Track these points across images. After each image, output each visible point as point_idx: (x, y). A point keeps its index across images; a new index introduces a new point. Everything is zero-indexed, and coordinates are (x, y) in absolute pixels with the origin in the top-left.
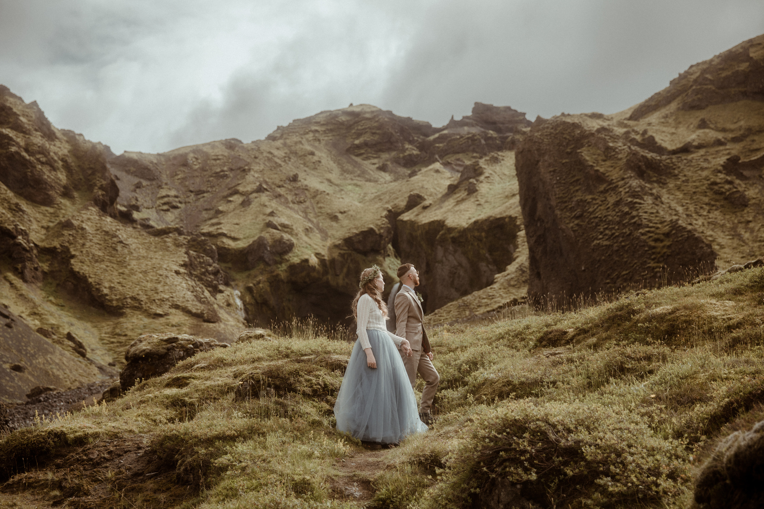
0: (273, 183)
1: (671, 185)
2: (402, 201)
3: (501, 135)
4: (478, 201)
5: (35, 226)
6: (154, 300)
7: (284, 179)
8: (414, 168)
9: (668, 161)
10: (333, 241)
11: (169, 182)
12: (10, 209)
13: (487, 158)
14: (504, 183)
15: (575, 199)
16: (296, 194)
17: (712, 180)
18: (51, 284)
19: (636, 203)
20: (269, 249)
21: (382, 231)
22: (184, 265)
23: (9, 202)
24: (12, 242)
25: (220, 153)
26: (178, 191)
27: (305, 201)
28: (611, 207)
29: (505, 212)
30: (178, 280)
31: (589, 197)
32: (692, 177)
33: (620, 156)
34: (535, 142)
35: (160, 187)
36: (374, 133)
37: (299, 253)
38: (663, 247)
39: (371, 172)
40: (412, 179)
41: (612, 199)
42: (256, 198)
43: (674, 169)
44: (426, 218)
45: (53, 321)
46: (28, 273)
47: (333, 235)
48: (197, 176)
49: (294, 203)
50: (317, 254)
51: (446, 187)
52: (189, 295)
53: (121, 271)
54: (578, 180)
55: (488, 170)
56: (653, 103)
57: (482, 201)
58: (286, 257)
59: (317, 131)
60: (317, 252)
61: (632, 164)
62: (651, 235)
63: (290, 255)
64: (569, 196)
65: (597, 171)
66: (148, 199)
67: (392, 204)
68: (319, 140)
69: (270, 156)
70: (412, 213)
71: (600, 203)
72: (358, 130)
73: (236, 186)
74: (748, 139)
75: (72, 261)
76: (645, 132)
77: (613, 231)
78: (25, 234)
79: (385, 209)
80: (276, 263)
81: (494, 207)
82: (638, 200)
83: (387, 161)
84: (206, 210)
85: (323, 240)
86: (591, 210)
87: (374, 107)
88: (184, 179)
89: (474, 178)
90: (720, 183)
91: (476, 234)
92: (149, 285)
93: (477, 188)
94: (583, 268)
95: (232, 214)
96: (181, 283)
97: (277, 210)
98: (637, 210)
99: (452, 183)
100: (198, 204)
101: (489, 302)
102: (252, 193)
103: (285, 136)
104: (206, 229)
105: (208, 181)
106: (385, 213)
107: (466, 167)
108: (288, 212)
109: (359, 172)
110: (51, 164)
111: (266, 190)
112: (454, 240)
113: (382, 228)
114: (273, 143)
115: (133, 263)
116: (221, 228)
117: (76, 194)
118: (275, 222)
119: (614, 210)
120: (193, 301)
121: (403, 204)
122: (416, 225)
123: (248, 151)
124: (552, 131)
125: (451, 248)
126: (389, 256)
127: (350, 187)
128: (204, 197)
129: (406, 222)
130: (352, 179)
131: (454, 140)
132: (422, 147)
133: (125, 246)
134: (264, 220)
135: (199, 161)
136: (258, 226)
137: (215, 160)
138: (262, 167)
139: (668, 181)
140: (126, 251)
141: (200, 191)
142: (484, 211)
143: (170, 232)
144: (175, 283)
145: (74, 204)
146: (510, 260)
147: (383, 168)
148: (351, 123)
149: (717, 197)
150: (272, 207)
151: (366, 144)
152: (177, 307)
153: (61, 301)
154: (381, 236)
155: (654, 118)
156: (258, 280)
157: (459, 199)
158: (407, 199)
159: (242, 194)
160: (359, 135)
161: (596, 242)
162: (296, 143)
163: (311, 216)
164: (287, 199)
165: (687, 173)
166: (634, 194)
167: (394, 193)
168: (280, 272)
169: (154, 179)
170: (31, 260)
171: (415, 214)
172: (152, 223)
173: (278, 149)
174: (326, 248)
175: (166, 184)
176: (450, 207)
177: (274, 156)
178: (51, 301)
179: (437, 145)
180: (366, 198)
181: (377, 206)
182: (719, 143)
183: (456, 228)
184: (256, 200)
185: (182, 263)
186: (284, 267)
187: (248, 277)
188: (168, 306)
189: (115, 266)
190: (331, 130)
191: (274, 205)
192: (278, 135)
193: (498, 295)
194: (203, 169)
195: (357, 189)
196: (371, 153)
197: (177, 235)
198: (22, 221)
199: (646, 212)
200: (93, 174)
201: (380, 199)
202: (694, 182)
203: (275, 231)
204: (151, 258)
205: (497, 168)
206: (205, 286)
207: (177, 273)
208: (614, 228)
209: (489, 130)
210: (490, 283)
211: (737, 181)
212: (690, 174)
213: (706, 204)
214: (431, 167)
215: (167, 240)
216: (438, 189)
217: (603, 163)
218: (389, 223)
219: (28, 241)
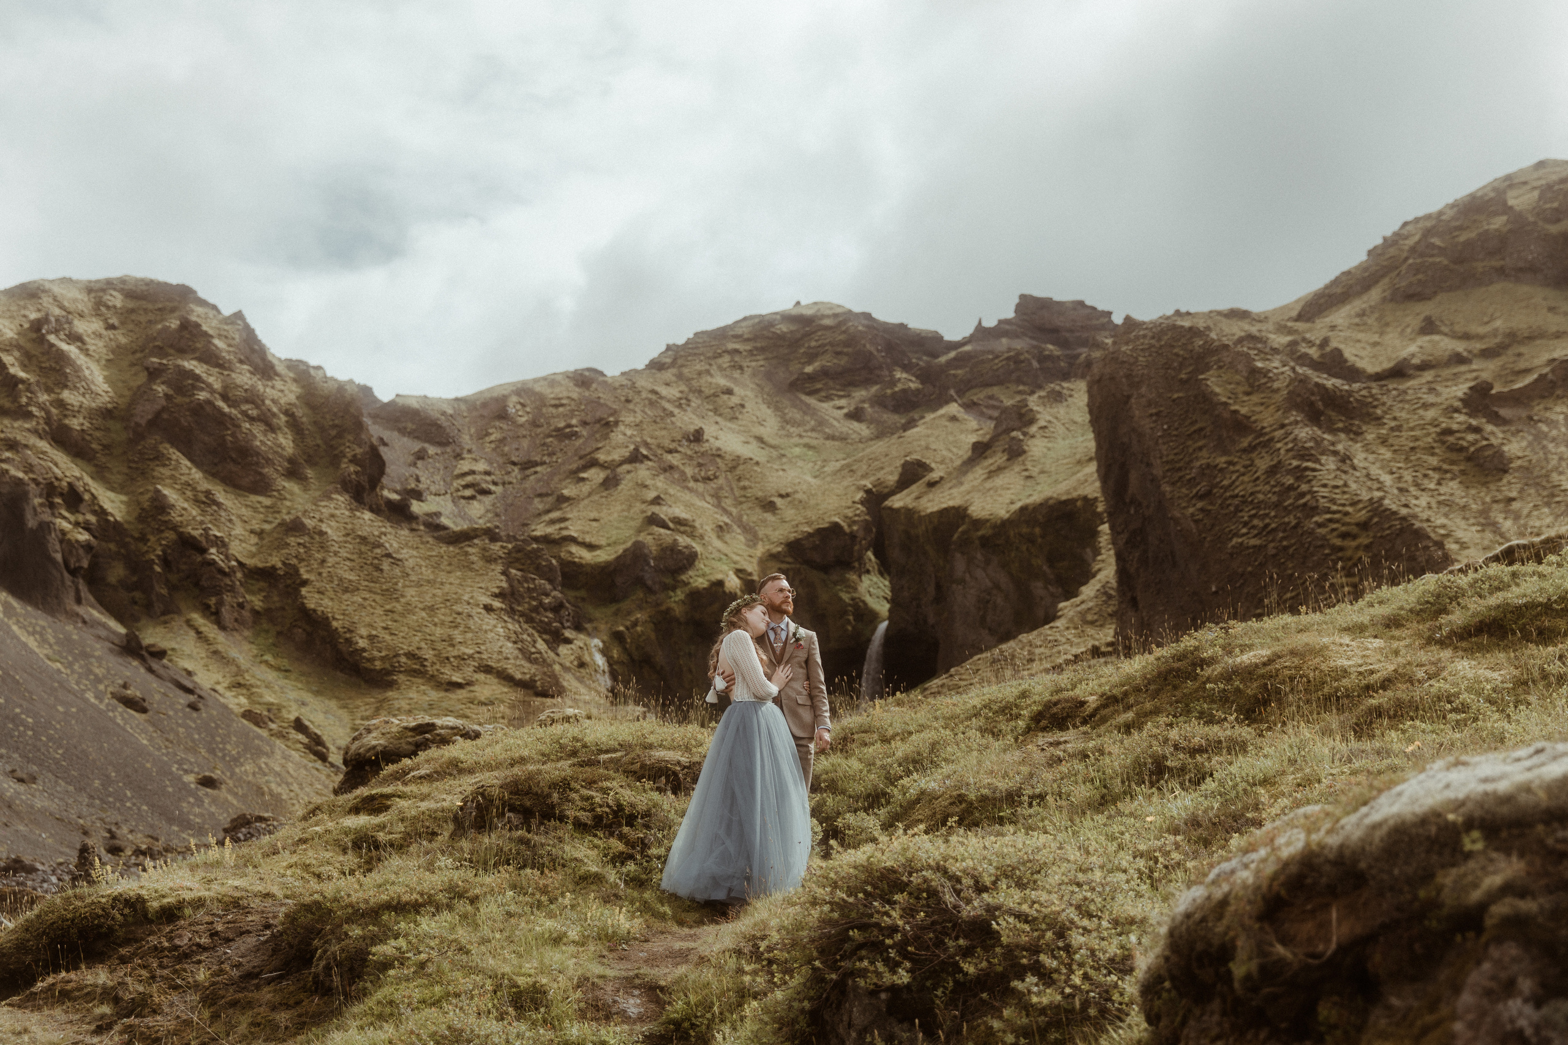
0: (659, 446)
1: (1370, 437)
2: (891, 473)
3: (1068, 352)
4: (1026, 470)
5: (238, 530)
6: (448, 658)
7: (679, 438)
8: (911, 414)
9: (1364, 393)
10: (767, 547)
11: (474, 448)
12: (197, 501)
13: (1043, 393)
14: (1073, 437)
15: (1198, 464)
16: (700, 465)
17: (1444, 425)
18: (267, 631)
19: (1307, 469)
20: (652, 564)
21: (855, 528)
22: (501, 595)
23: (194, 489)
24: (199, 559)
25: (565, 394)
26: (491, 463)
27: (716, 477)
28: (1263, 477)
29: (1075, 489)
30: (490, 620)
31: (1221, 460)
32: (1407, 420)
33: (1276, 385)
34: (1124, 362)
35: (458, 456)
36: (838, 353)
37: (707, 570)
38: (1357, 548)
39: (835, 423)
40: (909, 433)
41: (1263, 463)
42: (629, 472)
43: (1375, 407)
44: (933, 503)
45: (270, 698)
46: (226, 613)
47: (767, 536)
48: (524, 436)
49: (696, 480)
50: (739, 572)
51: (970, 446)
52: (509, 648)
53: (388, 607)
54: (1201, 429)
55: (1044, 415)
56: (1339, 290)
57: (1034, 471)
58: (684, 577)
59: (737, 351)
60: (738, 567)
61: (1299, 400)
62: (1335, 526)
63: (691, 573)
64: (1187, 459)
65: (1236, 412)
66: (437, 478)
67: (873, 478)
68: (741, 368)
69: (654, 397)
70: (908, 495)
71: (1242, 470)
72: (809, 347)
73: (592, 452)
74: (1510, 352)
75: (304, 591)
76: (1325, 342)
77: (1267, 521)
78: (221, 544)
79: (859, 488)
80: (666, 588)
81: (1056, 481)
82: (1310, 464)
83: (863, 401)
84: (540, 495)
85: (748, 546)
86: (1226, 482)
87: (839, 306)
88: (502, 441)
89: (1019, 429)
90: (1458, 431)
91: (1025, 530)
92: (439, 631)
93: (1026, 448)
94: (1214, 589)
95: (586, 502)
96: (495, 626)
97: (666, 494)
98: (1309, 481)
99: (980, 439)
100: (527, 484)
101: (1047, 652)
102: (621, 464)
103: (680, 362)
104: (540, 529)
105: (544, 444)
106: (860, 495)
107: (1004, 410)
108: (687, 496)
109: (813, 423)
110: (266, 421)
111: (646, 457)
112: (985, 542)
113: (855, 522)
114: (658, 375)
115: (411, 592)
116: (566, 528)
117: (310, 473)
118: (662, 516)
119: (1268, 483)
120: (516, 658)
121: (892, 479)
122: (916, 516)
123: (615, 389)
124: (1153, 341)
125: (979, 556)
126: (868, 572)
127: (797, 451)
128: (536, 473)
129: (898, 511)
130: (800, 436)
131: (983, 362)
132: (926, 376)
133: (396, 562)
134: (643, 512)
135: (528, 409)
136: (632, 523)
137: (556, 406)
138: (639, 417)
139: (1364, 428)
140: (397, 571)
141: (529, 462)
142: (1039, 488)
143: (476, 537)
144: (484, 627)
145: (306, 489)
146: (1087, 576)
147: (856, 415)
148: (798, 336)
149: (1454, 456)
150: (657, 488)
151: (825, 373)
152: (487, 670)
153: (285, 663)
154: (853, 536)
155: (1341, 316)
156: (633, 619)
157: (992, 468)
158: (900, 469)
159: (603, 466)
160: (812, 357)
161: (1235, 541)
162: (700, 374)
163: (728, 503)
164: (683, 473)
165: (1398, 415)
166: (1304, 454)
167: (876, 459)
168: (673, 605)
169: (447, 444)
170: (232, 589)
171: (913, 495)
172: (444, 521)
173: (667, 384)
174: (755, 561)
175: (469, 451)
176: (976, 483)
177: (661, 398)
178: (266, 662)
179: (953, 372)
180: (826, 469)
181: (845, 483)
182: (1459, 359)
183: (987, 521)
184: (628, 477)
185: (497, 591)
186: (680, 595)
187: (616, 614)
188: (471, 669)
189: (378, 598)
190: (762, 350)
191: (661, 483)
192: (668, 360)
193: (1064, 640)
194: (535, 424)
195: (810, 453)
196: (834, 389)
197: (487, 541)
198: (216, 522)
199: (1325, 486)
200: (339, 436)
201: (852, 471)
202: (1412, 429)
203: (662, 531)
204: (442, 584)
205: (1061, 410)
206: (538, 631)
207: (488, 608)
208: (1267, 515)
209: (1046, 343)
210: (1050, 617)
211: (1489, 428)
212: (1404, 415)
213: (1434, 469)
214: (942, 412)
215: (470, 550)
216: (955, 450)
217: (1246, 398)
218: (868, 514)
219: (227, 557)
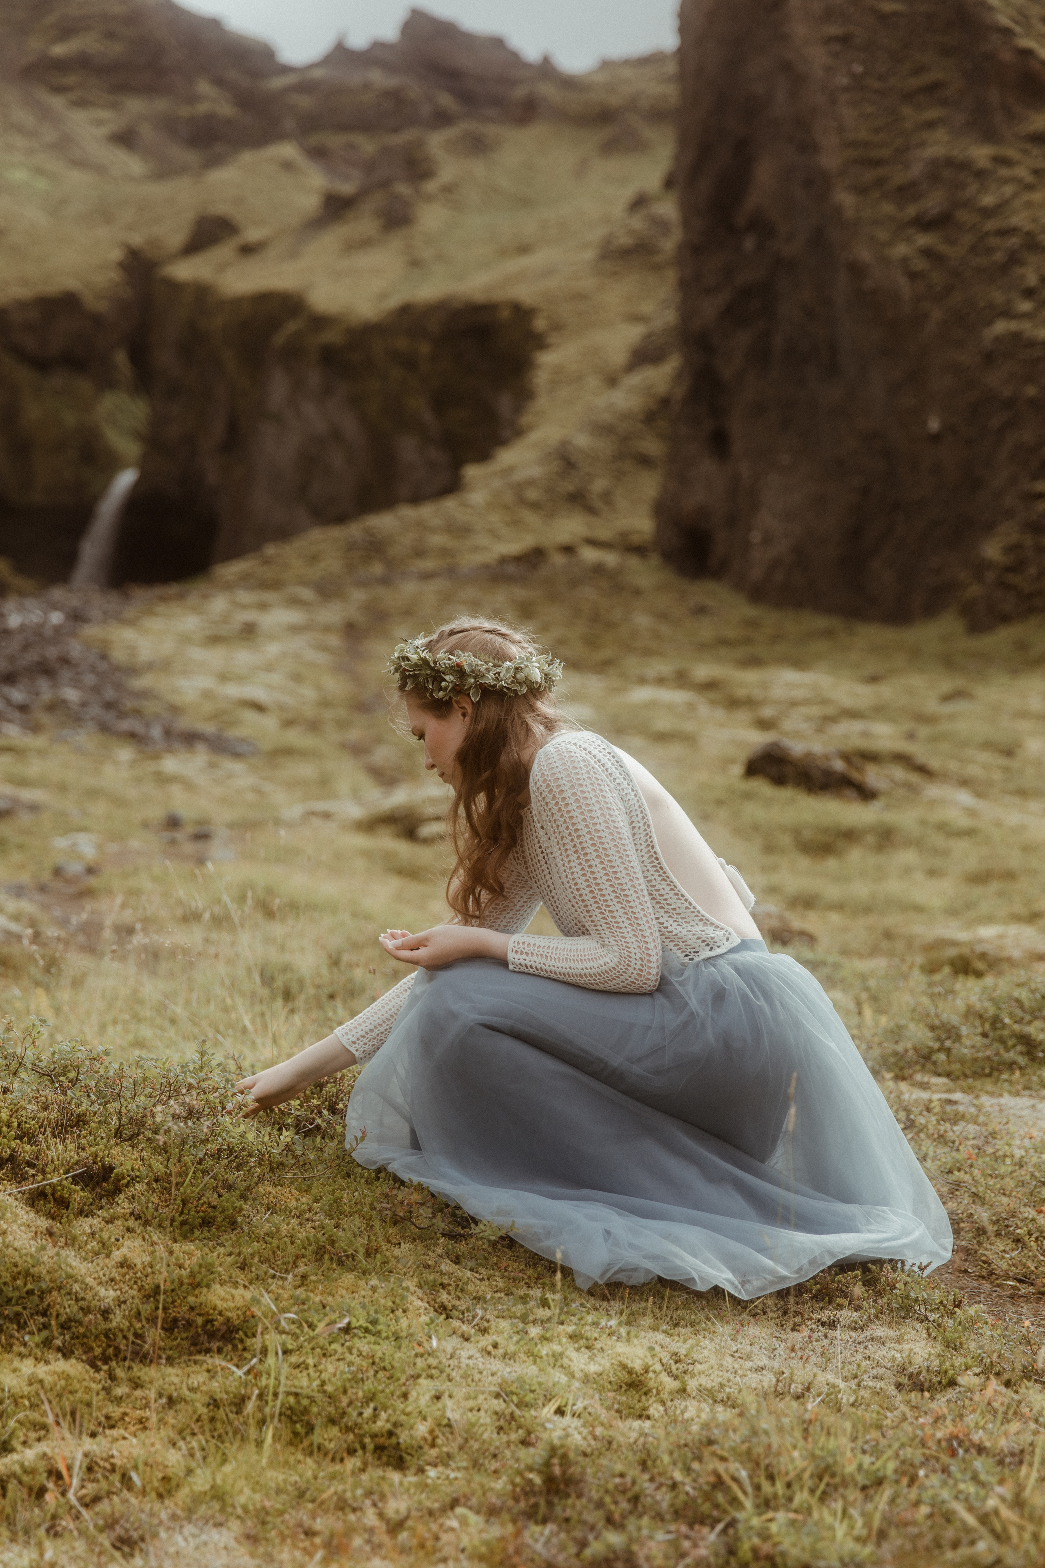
2: (176, 228)
4: (412, 250)
8: (216, 151)
21: (103, 304)
29: (500, 289)
31: (981, 153)
39: (90, 144)
40: (210, 175)
44: (245, 280)
51: (319, 198)
54: (933, 88)
55: (451, 167)
57: (425, 254)
64: (898, 143)
67: (143, 232)
70: (206, 262)
71: (1029, 179)
79: (118, 244)
83: (141, 120)
86: (988, 200)
89: (407, 182)
91: (402, 343)
93: (415, 214)
106: (117, 255)
109: (52, 136)
112: (329, 356)
113: (106, 298)
121: (177, 235)
122: (212, 299)
125: (314, 378)
126: (115, 385)
130: (29, 153)
132: (247, 102)
142: (431, 279)
147: (125, 142)
151: (82, 62)
154: (98, 318)
157: (355, 237)
158: (191, 225)
161: (1001, 327)
171: (212, 264)
179: (292, 101)
180: (67, 207)
181: (96, 232)
183: (340, 319)
193: (483, 527)
196: (96, 90)
205: (481, 166)
210: (446, 487)
214: (266, 153)
218: (128, 286)
